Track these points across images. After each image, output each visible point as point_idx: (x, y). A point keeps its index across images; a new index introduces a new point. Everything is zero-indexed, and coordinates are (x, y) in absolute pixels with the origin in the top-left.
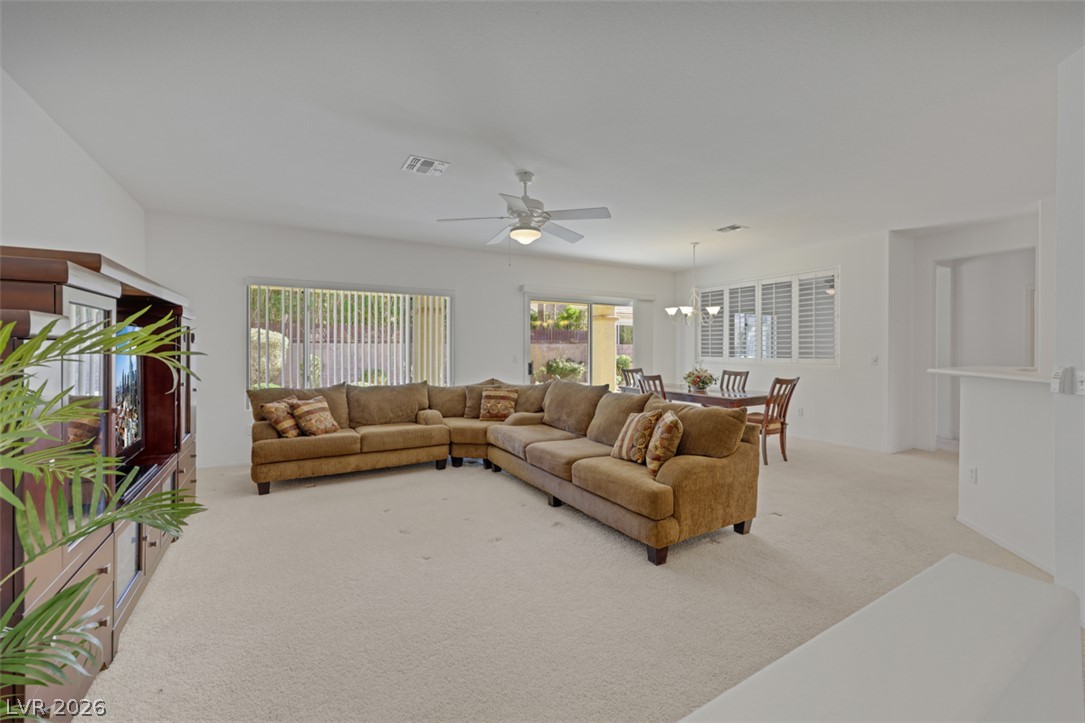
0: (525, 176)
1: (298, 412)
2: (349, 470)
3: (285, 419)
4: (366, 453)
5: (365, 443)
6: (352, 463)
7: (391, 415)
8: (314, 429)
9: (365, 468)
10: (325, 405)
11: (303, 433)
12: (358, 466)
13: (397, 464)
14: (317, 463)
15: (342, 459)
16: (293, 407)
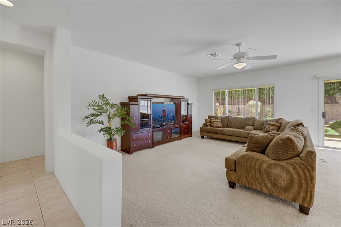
0: (238, 45)
1: (211, 121)
2: (218, 138)
3: (208, 122)
4: (223, 134)
5: (222, 132)
6: (219, 136)
7: (238, 126)
8: (213, 126)
9: (222, 139)
10: (220, 121)
11: (211, 127)
12: (220, 137)
13: (231, 140)
14: (211, 134)
15: (217, 135)
16: (211, 120)
